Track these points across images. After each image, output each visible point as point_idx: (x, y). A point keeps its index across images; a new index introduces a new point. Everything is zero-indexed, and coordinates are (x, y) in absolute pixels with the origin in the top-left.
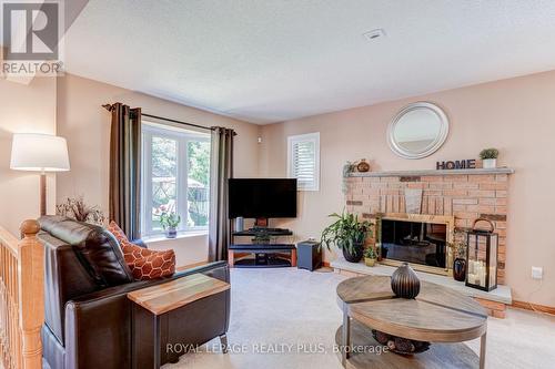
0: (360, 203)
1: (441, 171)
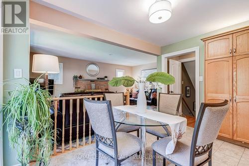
0: (80, 88)
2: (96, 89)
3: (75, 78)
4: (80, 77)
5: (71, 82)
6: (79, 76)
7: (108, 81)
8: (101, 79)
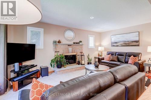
0: (59, 52)
1: (74, 44)
2: (72, 52)
3: (55, 42)
4: (59, 42)
5: (51, 47)
6: (57, 41)
7: (82, 45)
8: (76, 43)
